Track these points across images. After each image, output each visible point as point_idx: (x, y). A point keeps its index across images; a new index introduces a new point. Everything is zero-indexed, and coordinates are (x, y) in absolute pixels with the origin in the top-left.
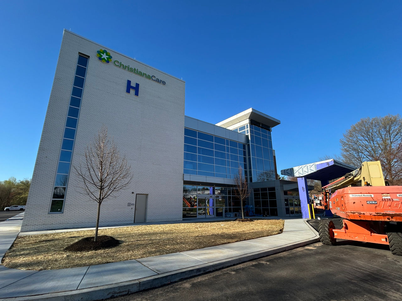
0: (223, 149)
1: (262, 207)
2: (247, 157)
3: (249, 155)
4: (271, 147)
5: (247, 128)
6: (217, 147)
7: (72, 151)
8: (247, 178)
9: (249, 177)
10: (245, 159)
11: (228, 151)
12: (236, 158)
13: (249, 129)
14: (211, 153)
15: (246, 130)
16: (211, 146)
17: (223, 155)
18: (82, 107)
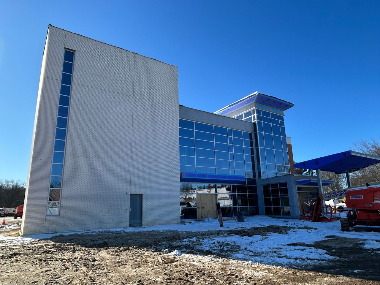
0: (225, 140)
1: (273, 206)
2: (254, 148)
3: (257, 145)
4: (284, 134)
5: (254, 113)
6: (218, 138)
7: (64, 152)
8: (255, 172)
9: (256, 171)
10: (252, 150)
11: (231, 142)
12: (241, 150)
13: (255, 115)
14: (211, 145)
15: (252, 116)
16: (211, 137)
17: (225, 148)
18: (71, 106)
